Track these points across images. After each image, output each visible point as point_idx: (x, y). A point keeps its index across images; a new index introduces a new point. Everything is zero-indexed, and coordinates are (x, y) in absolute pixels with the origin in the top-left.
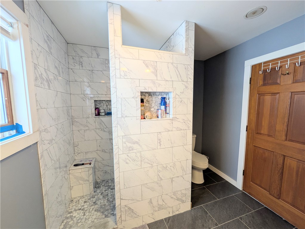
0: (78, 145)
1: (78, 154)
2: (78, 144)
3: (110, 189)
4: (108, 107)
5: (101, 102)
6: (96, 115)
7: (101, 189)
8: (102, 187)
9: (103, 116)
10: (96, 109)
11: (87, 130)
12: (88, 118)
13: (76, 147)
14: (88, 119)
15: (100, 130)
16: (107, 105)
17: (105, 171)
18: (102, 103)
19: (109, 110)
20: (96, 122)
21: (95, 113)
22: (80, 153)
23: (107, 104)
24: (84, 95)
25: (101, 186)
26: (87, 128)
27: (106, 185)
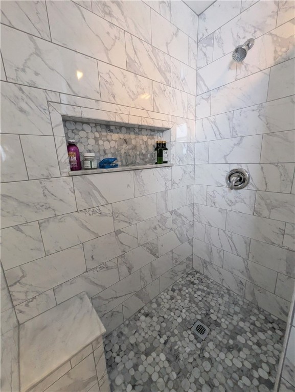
0: (23, 276)
1: (27, 305)
2: (23, 271)
3: (143, 357)
4: (98, 144)
5: (79, 127)
6: (72, 169)
7: (120, 367)
8: (118, 359)
9: (95, 171)
10: (71, 146)
11: (48, 220)
12: (48, 178)
13: (15, 284)
14: (47, 184)
15: (91, 213)
16: (96, 139)
17: (110, 313)
18: (83, 130)
19: (102, 153)
20: (76, 191)
21: (70, 162)
22: (34, 298)
23: (97, 135)
24: (21, 89)
25: (114, 355)
26: (48, 214)
27: (124, 348)
